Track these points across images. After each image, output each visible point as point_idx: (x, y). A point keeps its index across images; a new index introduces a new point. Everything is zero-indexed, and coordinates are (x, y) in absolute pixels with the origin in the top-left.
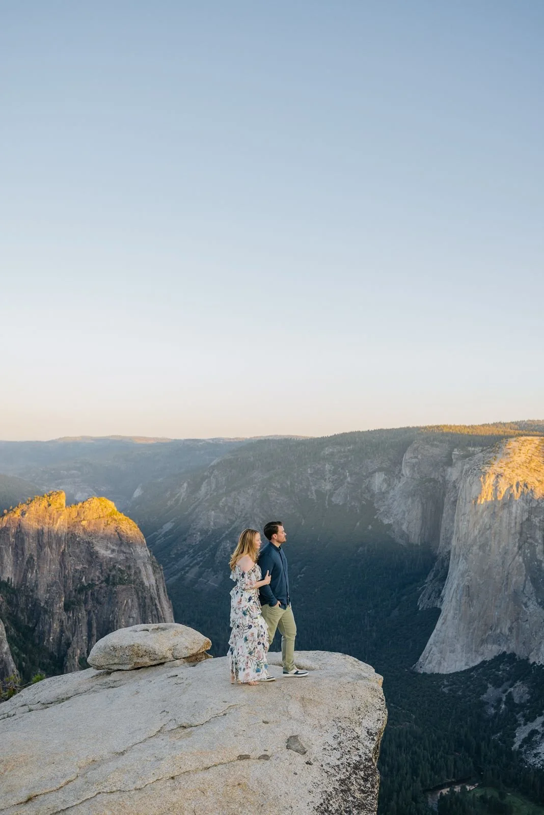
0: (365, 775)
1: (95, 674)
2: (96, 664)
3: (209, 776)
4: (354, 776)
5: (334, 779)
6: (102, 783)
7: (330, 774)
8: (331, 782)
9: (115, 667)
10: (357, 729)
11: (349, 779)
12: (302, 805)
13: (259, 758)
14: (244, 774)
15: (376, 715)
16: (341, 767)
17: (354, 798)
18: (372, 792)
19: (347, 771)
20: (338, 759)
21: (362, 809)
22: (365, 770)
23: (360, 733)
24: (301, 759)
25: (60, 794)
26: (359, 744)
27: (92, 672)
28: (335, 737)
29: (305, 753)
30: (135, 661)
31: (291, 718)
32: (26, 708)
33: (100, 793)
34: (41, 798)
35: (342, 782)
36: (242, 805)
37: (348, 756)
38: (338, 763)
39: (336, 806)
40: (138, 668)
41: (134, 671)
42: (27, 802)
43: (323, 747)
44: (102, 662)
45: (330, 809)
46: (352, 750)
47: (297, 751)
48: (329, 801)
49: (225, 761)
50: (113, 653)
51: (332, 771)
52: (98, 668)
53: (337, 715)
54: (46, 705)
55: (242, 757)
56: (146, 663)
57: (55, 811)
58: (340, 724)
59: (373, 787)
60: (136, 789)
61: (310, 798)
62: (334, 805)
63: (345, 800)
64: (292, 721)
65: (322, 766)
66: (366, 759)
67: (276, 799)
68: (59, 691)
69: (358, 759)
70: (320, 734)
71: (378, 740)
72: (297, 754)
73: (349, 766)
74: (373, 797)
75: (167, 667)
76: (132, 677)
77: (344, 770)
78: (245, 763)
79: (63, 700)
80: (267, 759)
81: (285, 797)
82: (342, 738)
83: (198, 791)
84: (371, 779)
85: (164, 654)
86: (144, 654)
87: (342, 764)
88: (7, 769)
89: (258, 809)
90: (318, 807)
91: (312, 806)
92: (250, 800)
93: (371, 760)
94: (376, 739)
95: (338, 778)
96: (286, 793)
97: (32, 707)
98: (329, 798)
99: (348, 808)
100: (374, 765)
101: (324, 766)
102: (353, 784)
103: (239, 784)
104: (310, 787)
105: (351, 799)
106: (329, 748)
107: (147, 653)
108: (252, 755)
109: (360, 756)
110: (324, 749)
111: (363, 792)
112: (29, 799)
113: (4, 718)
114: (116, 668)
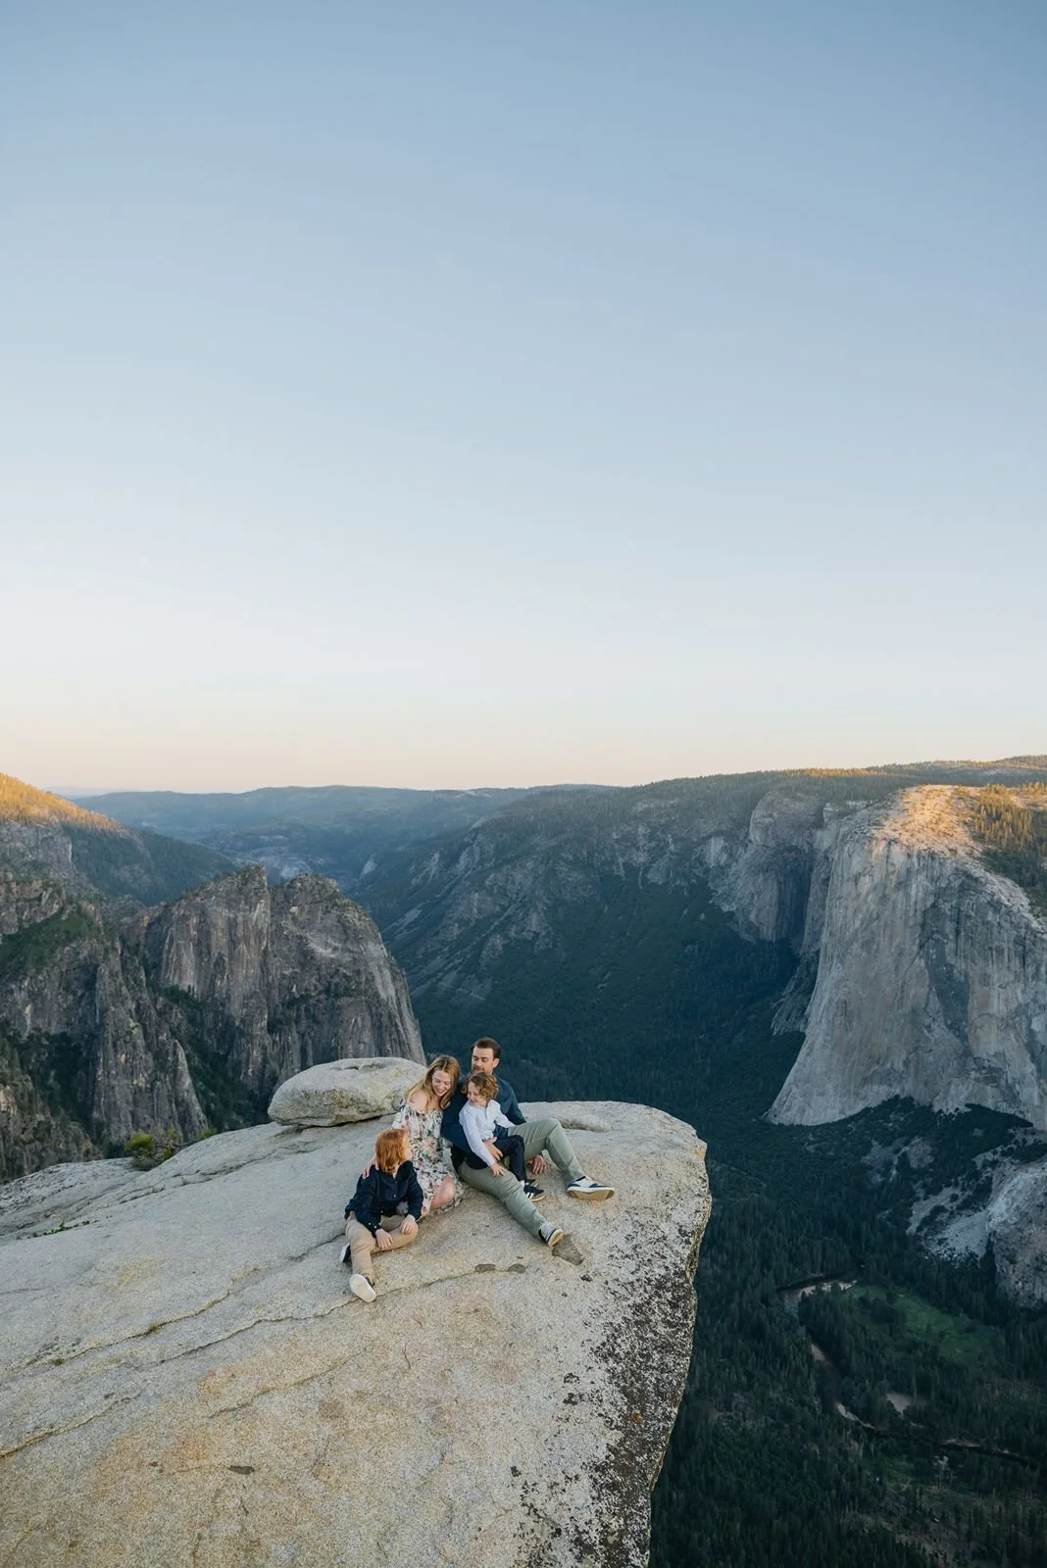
0: (674, 1298)
1: (280, 1131)
2: (281, 1117)
3: (429, 1297)
4: (657, 1299)
5: (625, 1303)
6: (264, 1305)
7: (618, 1295)
8: (620, 1308)
9: (308, 1122)
10: (663, 1226)
11: (649, 1303)
12: (574, 1345)
13: (510, 1270)
14: (485, 1294)
15: (693, 1204)
16: (636, 1284)
17: (656, 1334)
18: (683, 1325)
19: (646, 1291)
20: (632, 1273)
21: (667, 1352)
22: (674, 1291)
23: (667, 1232)
24: (573, 1272)
25: (199, 1323)
26: (665, 1249)
27: (275, 1128)
28: (628, 1238)
29: (581, 1262)
30: (336, 1113)
31: (560, 1208)
32: (179, 1180)
33: (260, 1321)
34: (169, 1328)
35: (638, 1308)
36: (479, 1343)
37: (648, 1268)
38: (632, 1278)
39: (626, 1347)
40: (342, 1124)
41: (335, 1129)
42: (148, 1333)
43: (609, 1253)
44: (289, 1114)
45: (616, 1352)
46: (654, 1259)
47: (568, 1260)
48: (616, 1338)
49: (456, 1273)
50: (305, 1102)
51: (622, 1291)
52: (283, 1122)
53: (632, 1204)
54: (208, 1176)
55: (483, 1268)
56: (353, 1116)
57: (190, 1349)
58: (636, 1218)
59: (686, 1317)
60: (316, 1316)
61: (586, 1334)
62: (623, 1345)
63: (641, 1338)
64: (562, 1213)
65: (607, 1283)
66: (676, 1273)
67: (533, 1335)
68: (227, 1156)
69: (663, 1272)
70: (606, 1233)
71: (697, 1243)
72: (567, 1263)
73: (649, 1284)
74: (686, 1332)
75: (384, 1123)
76: (332, 1137)
77: (641, 1291)
78: (487, 1276)
79: (231, 1170)
80: (521, 1272)
81: (547, 1331)
82: (640, 1239)
83: (412, 1321)
84: (683, 1305)
85: (380, 1104)
86: (350, 1103)
87: (638, 1280)
88: (123, 1281)
89: (504, 1349)
90: (598, 1348)
91: (588, 1346)
92: (491, 1336)
93: (683, 1273)
94: (693, 1242)
95: (631, 1302)
96: (549, 1326)
97: (188, 1178)
98: (616, 1334)
99: (645, 1349)
100: (688, 1282)
101: (609, 1283)
102: (654, 1313)
103: (476, 1311)
104: (586, 1315)
105: (650, 1335)
106: (618, 1255)
107: (354, 1102)
108: (499, 1265)
109: (667, 1268)
110: (611, 1256)
111: (670, 1324)
112: (153, 1330)
113: (148, 1194)
114: (309, 1124)
